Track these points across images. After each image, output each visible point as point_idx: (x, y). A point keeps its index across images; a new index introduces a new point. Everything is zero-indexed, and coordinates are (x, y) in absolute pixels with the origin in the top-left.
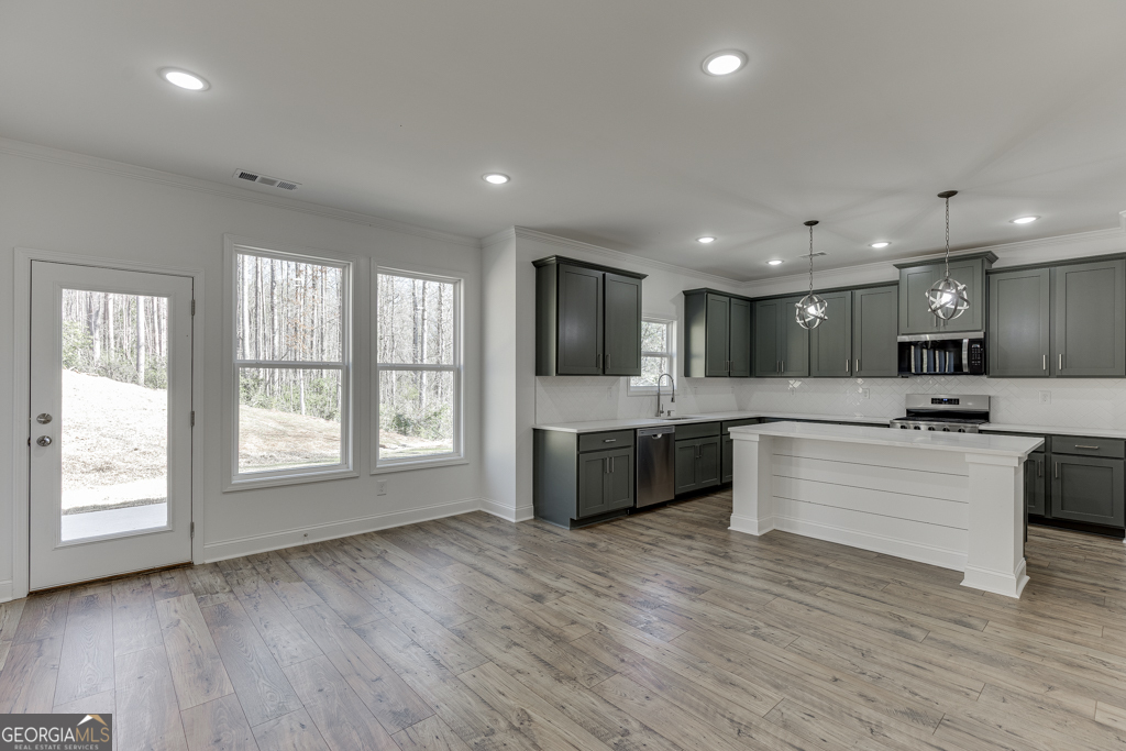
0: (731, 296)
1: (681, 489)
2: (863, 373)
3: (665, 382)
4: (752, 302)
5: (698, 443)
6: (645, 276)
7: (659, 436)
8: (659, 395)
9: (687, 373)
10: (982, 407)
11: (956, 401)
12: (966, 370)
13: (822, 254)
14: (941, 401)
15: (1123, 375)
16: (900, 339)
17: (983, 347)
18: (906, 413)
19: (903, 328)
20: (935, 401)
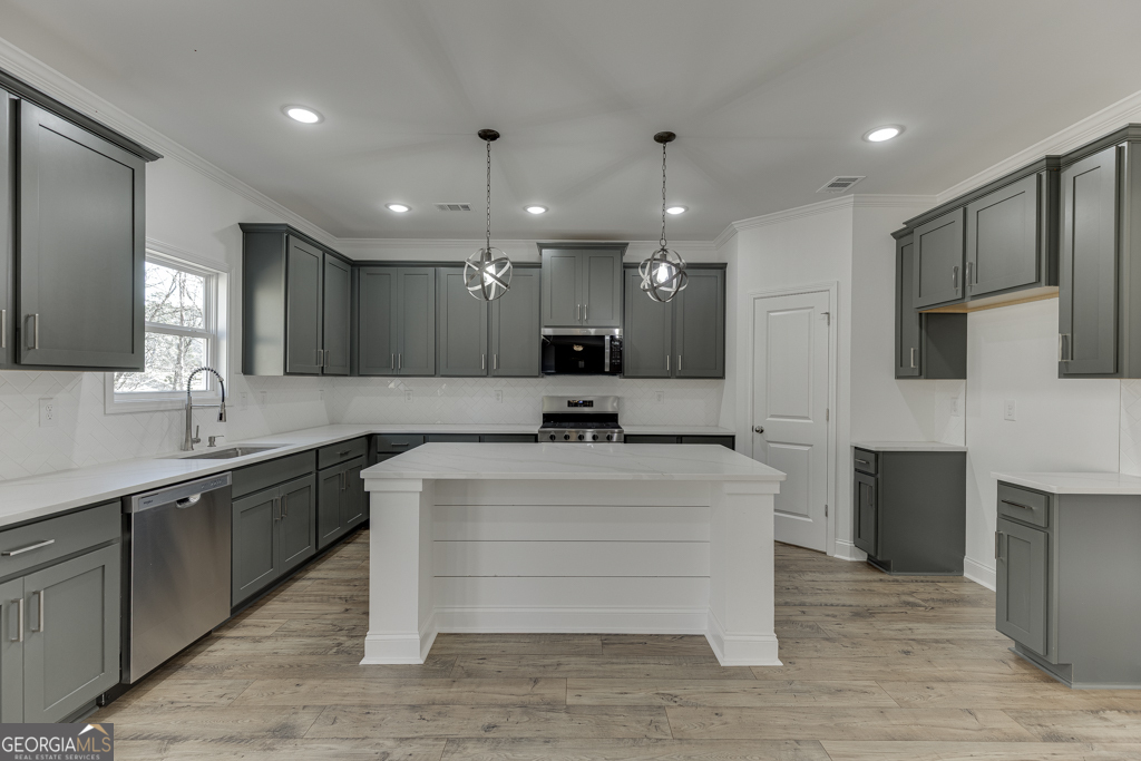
0: (326, 250)
1: (244, 591)
2: (501, 372)
3: (201, 384)
4: (355, 266)
5: (277, 494)
6: (154, 157)
7: (195, 499)
8: (189, 409)
9: (248, 366)
11: (589, 404)
12: (607, 369)
13: (466, 207)
14: (576, 405)
15: (722, 377)
16: (545, 332)
17: (621, 345)
18: (542, 418)
19: (546, 319)
20: (571, 403)
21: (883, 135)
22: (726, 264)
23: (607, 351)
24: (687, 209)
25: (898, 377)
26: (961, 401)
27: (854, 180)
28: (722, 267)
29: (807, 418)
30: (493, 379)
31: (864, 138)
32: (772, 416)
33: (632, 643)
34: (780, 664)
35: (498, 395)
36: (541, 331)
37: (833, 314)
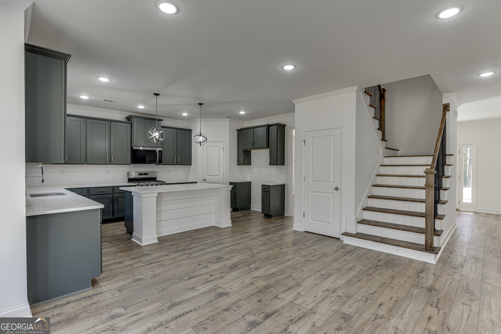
2: (114, 163)
10: (153, 176)
11: (146, 174)
12: (157, 162)
13: (116, 102)
14: (142, 174)
15: (191, 165)
16: (134, 148)
17: (162, 154)
18: (127, 180)
19: (135, 143)
20: (140, 174)
21: (242, 113)
22: (192, 130)
23: (158, 156)
25: (238, 165)
26: (250, 170)
27: (231, 117)
29: (218, 176)
30: (110, 165)
31: (239, 113)
32: (208, 176)
34: (232, 225)
35: (108, 172)
36: (132, 148)
37: (225, 148)
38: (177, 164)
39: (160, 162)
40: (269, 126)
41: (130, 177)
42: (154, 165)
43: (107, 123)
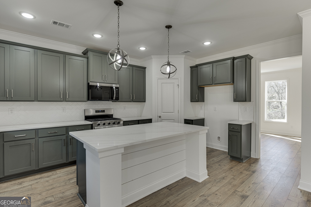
12: (114, 99)
14: (99, 111)
15: (145, 102)
16: (91, 84)
17: (118, 90)
18: (84, 118)
19: (91, 79)
20: (97, 111)
21: (207, 43)
23: (115, 92)
24: (146, 48)
25: (191, 101)
26: (203, 107)
27: (189, 52)
28: (145, 68)
29: (173, 112)
30: (66, 102)
31: (203, 44)
32: (163, 112)
33: (175, 186)
34: (208, 177)
35: (63, 109)
36: (88, 84)
37: (179, 85)
38: (133, 101)
39: (117, 99)
40: (234, 59)
41: (87, 114)
42: (110, 102)
43: (61, 56)
